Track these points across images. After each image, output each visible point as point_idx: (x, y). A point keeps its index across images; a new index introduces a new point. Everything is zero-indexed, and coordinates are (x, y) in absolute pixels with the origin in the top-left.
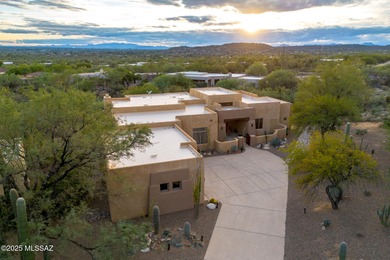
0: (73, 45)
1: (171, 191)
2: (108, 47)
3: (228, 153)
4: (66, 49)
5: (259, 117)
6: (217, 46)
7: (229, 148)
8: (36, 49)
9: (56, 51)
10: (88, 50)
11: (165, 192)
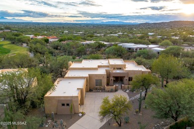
0: (95, 22)
1: (66, 107)
2: (110, 23)
3: (109, 91)
4: (92, 24)
5: (131, 76)
6: (166, 23)
7: (110, 90)
8: (80, 24)
9: (87, 25)
10: (101, 25)
11: (63, 107)
